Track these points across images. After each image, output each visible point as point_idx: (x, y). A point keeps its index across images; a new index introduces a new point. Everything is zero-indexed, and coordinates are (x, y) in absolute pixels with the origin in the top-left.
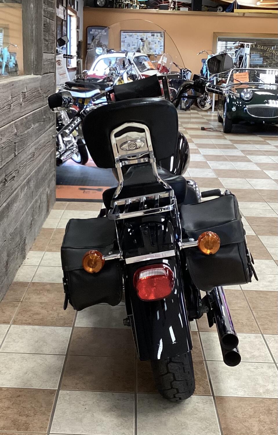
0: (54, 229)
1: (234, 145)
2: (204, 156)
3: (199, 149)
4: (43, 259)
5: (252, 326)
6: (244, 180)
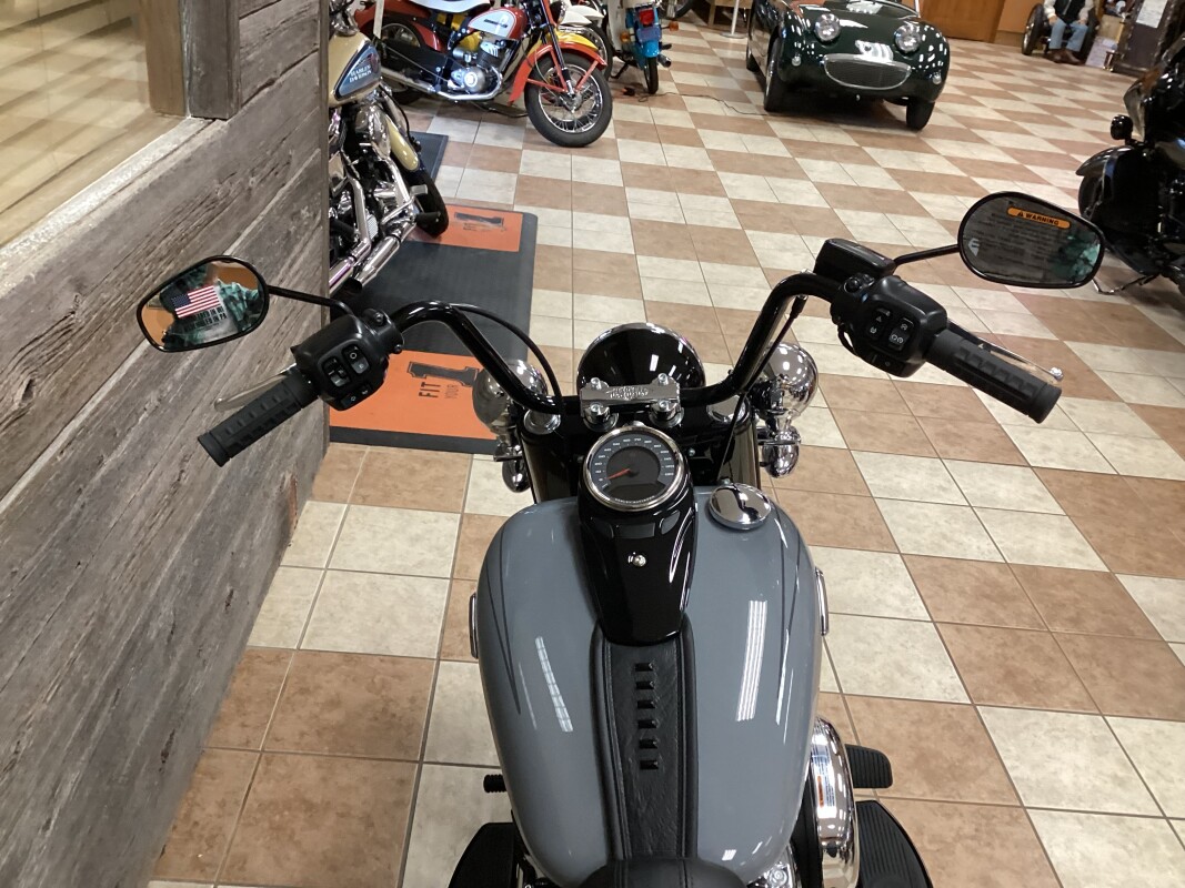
0: (289, 652)
2: (736, 204)
3: (720, 174)
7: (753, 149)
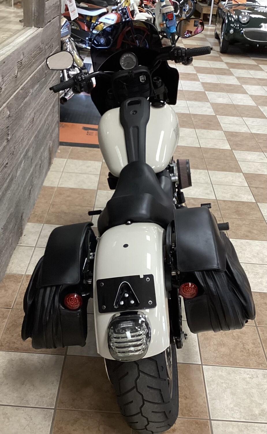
0: (55, 187)
1: (230, 69)
2: (203, 84)
3: (198, 74)
4: (40, 237)
5: (258, 355)
6: (241, 119)
7: (212, 66)
